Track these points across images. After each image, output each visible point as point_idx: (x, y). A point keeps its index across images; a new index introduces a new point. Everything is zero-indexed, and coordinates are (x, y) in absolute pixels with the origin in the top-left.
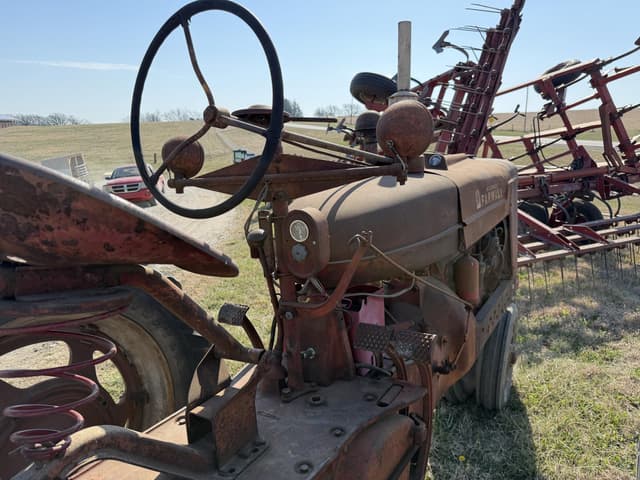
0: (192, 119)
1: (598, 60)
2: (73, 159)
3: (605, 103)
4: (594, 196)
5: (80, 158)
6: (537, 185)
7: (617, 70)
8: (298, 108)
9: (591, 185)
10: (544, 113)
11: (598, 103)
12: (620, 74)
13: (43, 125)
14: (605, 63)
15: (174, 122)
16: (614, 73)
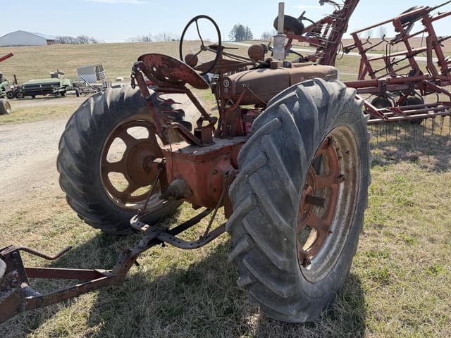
0: (173, 40)
1: (428, 7)
2: (97, 67)
3: (430, 35)
4: (416, 92)
5: (101, 66)
6: (380, 85)
7: (439, 14)
8: (250, 32)
9: (415, 86)
10: (394, 41)
11: (426, 34)
12: (441, 16)
13: (74, 43)
14: (431, 9)
15: (161, 42)
16: (437, 15)
